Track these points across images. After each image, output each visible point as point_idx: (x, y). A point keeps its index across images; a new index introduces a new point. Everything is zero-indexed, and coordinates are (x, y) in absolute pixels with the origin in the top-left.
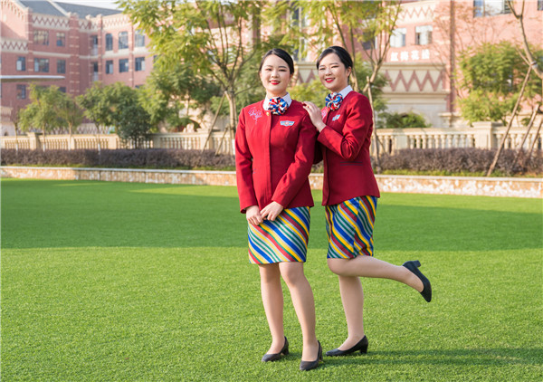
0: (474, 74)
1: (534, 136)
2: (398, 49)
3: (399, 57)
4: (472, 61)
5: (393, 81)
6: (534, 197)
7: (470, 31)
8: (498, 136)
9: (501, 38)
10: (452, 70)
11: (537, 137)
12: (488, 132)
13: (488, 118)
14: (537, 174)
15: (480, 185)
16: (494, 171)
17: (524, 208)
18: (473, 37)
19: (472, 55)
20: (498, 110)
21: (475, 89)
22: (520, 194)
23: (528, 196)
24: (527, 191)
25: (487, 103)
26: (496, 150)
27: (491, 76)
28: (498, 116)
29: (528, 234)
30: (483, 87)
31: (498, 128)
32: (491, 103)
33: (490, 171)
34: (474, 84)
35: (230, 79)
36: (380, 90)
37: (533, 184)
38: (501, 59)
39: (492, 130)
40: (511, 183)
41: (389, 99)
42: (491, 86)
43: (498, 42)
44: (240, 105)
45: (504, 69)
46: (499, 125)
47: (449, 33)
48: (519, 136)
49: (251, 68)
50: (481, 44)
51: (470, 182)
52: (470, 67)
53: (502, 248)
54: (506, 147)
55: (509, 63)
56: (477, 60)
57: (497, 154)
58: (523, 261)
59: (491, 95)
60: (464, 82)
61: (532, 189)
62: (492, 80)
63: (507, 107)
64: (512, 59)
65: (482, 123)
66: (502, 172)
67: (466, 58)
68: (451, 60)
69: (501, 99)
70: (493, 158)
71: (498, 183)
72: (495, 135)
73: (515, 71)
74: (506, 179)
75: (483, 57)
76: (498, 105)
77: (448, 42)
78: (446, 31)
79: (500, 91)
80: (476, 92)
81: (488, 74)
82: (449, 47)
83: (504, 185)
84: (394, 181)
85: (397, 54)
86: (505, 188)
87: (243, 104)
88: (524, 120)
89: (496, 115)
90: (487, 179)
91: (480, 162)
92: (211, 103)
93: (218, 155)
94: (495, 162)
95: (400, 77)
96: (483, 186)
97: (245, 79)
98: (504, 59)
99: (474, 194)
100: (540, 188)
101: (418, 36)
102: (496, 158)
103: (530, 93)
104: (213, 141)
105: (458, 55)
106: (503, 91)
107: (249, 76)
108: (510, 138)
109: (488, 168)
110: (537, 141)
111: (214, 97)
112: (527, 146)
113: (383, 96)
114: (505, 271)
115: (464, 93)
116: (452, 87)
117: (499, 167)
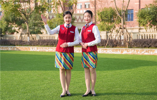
0: (101, 17)
1: (119, 35)
2: (80, 9)
3: (80, 12)
4: (101, 13)
5: (78, 19)
6: (119, 54)
7: (100, 4)
8: (108, 36)
9: (110, 6)
10: (95, 16)
11: (120, 36)
12: (105, 34)
13: (106, 30)
14: (120, 47)
15: (103, 50)
16: (107, 46)
17: (116, 57)
18: (101, 6)
19: (101, 11)
20: (109, 28)
21: (102, 21)
22: (115, 53)
23: (117, 54)
24: (117, 52)
25: (105, 25)
26: (108, 40)
27: (106, 18)
28: (109, 29)
29: (116, 65)
30: (104, 21)
31: (108, 33)
32: (107, 26)
33: (106, 46)
34: (102, 20)
35: (27, 18)
36: (74, 22)
37: (119, 50)
38: (109, 12)
39: (107, 34)
40: (112, 50)
41: (76, 24)
42: (107, 20)
43: (109, 7)
44: (31, 26)
45: (110, 16)
46: (109, 32)
47: (94, 5)
48: (115, 35)
49: (34, 15)
50: (104, 8)
51: (100, 50)
52: (100, 15)
53: (108, 70)
54: (111, 39)
55: (112, 14)
56: (103, 13)
57: (108, 41)
58: (114, 74)
59: (107, 23)
60: (99, 19)
61: (118, 51)
62: (107, 19)
63: (111, 27)
64: (113, 13)
65: (104, 31)
66: (109, 46)
67: (99, 12)
68: (95, 13)
69: (110, 24)
70: (107, 42)
71: (108, 50)
72: (107, 35)
73: (114, 16)
74: (111, 48)
75: (104, 12)
76: (108, 26)
77: (94, 7)
78: (93, 4)
79: (109, 22)
80: (102, 22)
81: (105, 17)
82: (94, 9)
83: (110, 50)
84: (77, 49)
85: (79, 11)
86: (110, 51)
87: (32, 26)
88: (116, 31)
89: (108, 29)
90: (105, 48)
91: (103, 43)
92: (22, 25)
93: (23, 42)
94: (107, 43)
95: (80, 18)
96: (104, 51)
97: (32, 18)
98: (110, 12)
99: (101, 53)
100: (121, 51)
101: (85, 6)
102: (108, 42)
103: (118, 23)
104: (22, 37)
105: (97, 11)
106: (110, 22)
107: (34, 17)
108: (112, 36)
109: (105, 45)
110: (120, 37)
111: (23, 24)
112: (117, 38)
113: (74, 23)
114: (108, 77)
115: (99, 23)
116: (95, 21)
117: (109, 45)
